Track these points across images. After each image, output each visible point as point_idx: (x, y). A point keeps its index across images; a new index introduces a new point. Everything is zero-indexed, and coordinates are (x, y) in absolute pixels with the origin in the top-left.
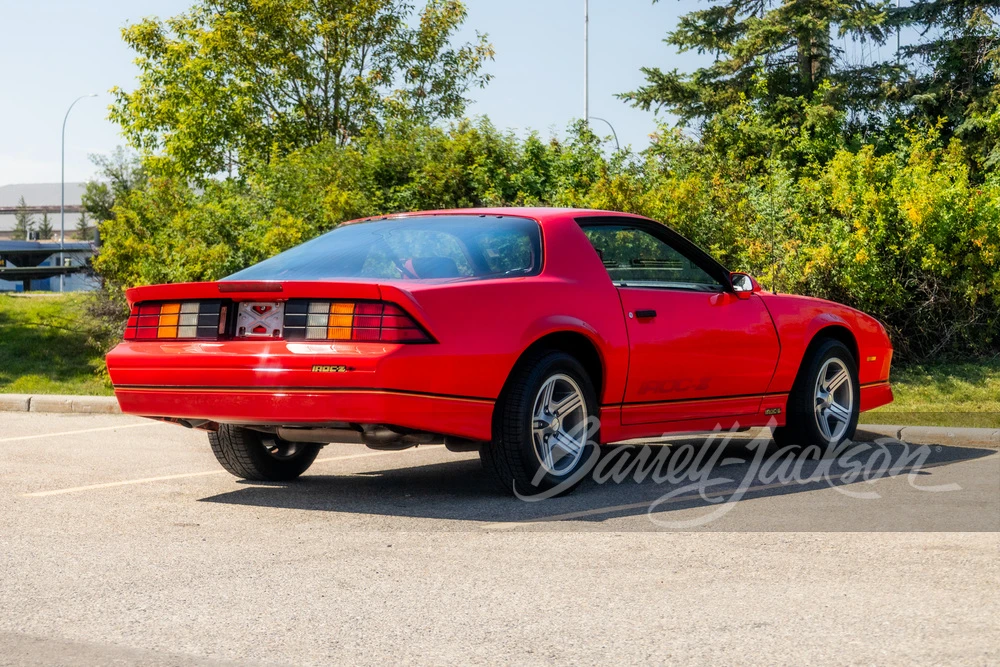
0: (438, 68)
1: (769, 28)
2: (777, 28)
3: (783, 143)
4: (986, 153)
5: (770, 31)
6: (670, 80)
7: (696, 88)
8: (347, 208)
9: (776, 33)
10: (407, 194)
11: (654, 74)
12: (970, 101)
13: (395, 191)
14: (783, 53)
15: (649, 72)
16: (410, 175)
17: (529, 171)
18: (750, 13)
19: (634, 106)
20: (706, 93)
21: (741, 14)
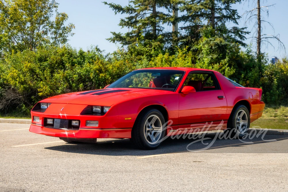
0: (61, 31)
1: (144, 22)
2: (146, 22)
3: (147, 52)
4: (198, 55)
5: (144, 23)
6: (118, 35)
7: (126, 37)
8: (30, 68)
9: (145, 23)
10: (47, 64)
11: (114, 34)
12: (195, 42)
13: (43, 63)
14: (149, 28)
15: (112, 33)
16: (47, 59)
17: (79, 59)
18: (141, 18)
19: (110, 42)
20: (128, 39)
21: (139, 18)
